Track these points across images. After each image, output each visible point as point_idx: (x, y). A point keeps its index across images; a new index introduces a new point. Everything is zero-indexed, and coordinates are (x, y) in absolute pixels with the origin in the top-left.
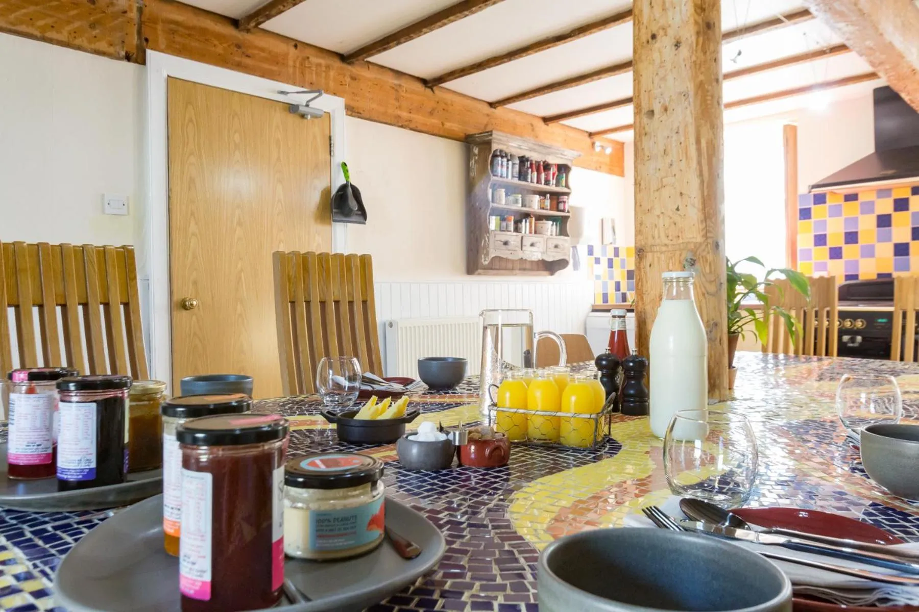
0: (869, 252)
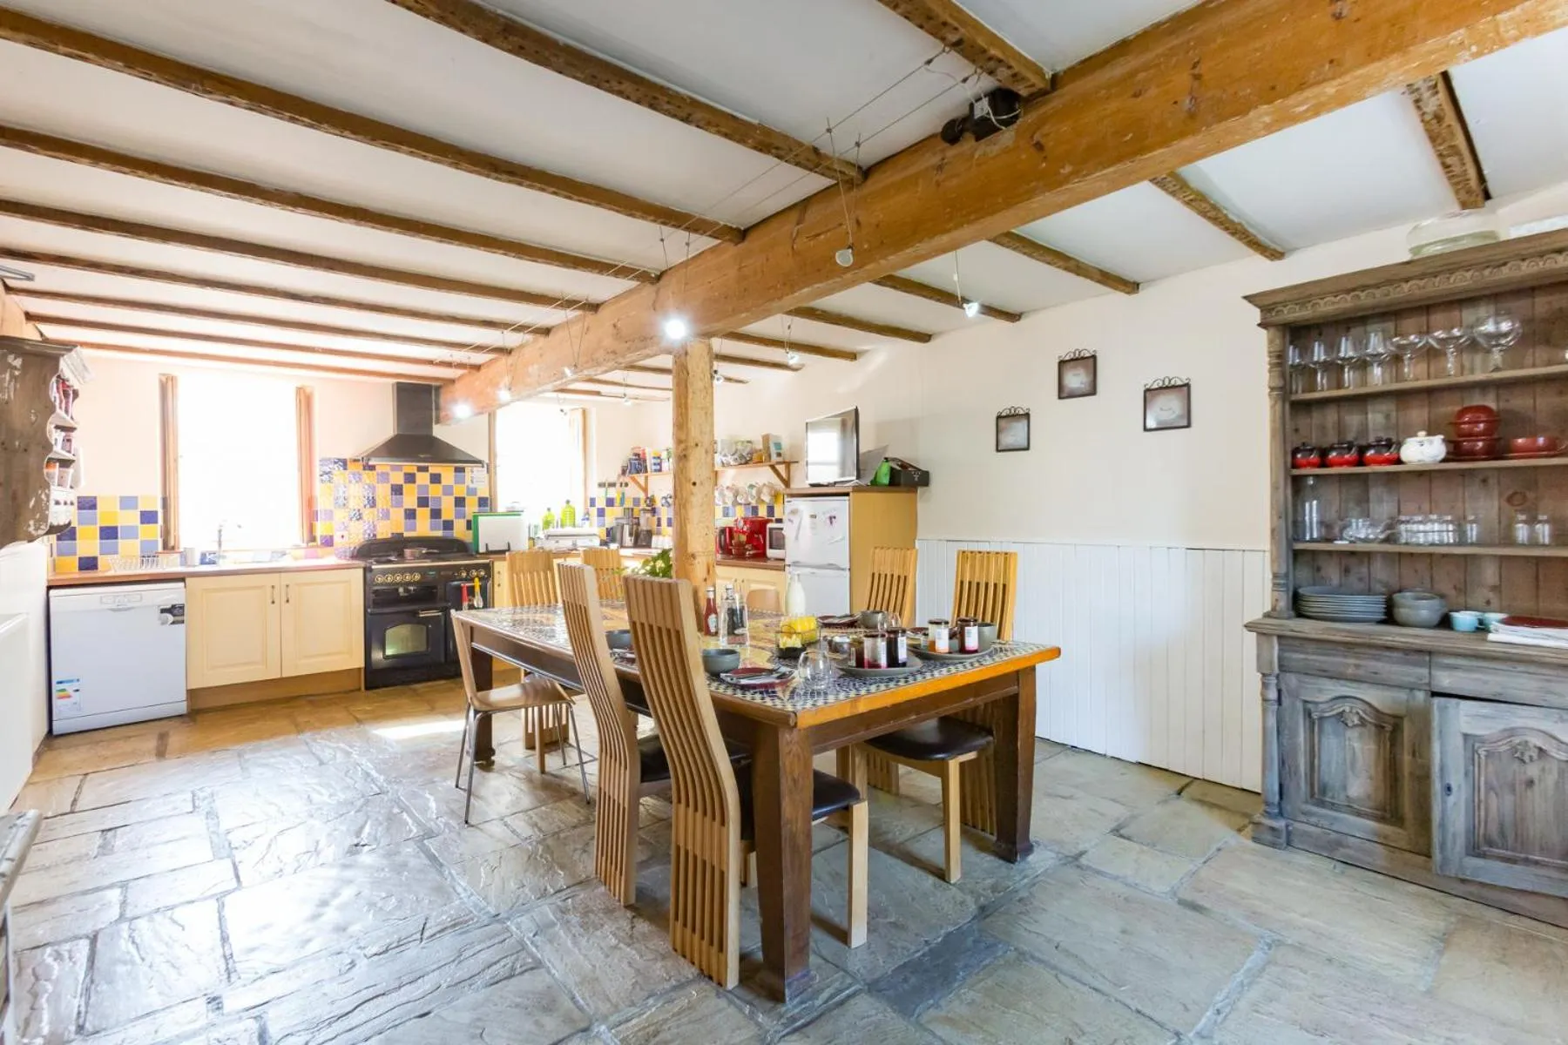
0: (386, 515)
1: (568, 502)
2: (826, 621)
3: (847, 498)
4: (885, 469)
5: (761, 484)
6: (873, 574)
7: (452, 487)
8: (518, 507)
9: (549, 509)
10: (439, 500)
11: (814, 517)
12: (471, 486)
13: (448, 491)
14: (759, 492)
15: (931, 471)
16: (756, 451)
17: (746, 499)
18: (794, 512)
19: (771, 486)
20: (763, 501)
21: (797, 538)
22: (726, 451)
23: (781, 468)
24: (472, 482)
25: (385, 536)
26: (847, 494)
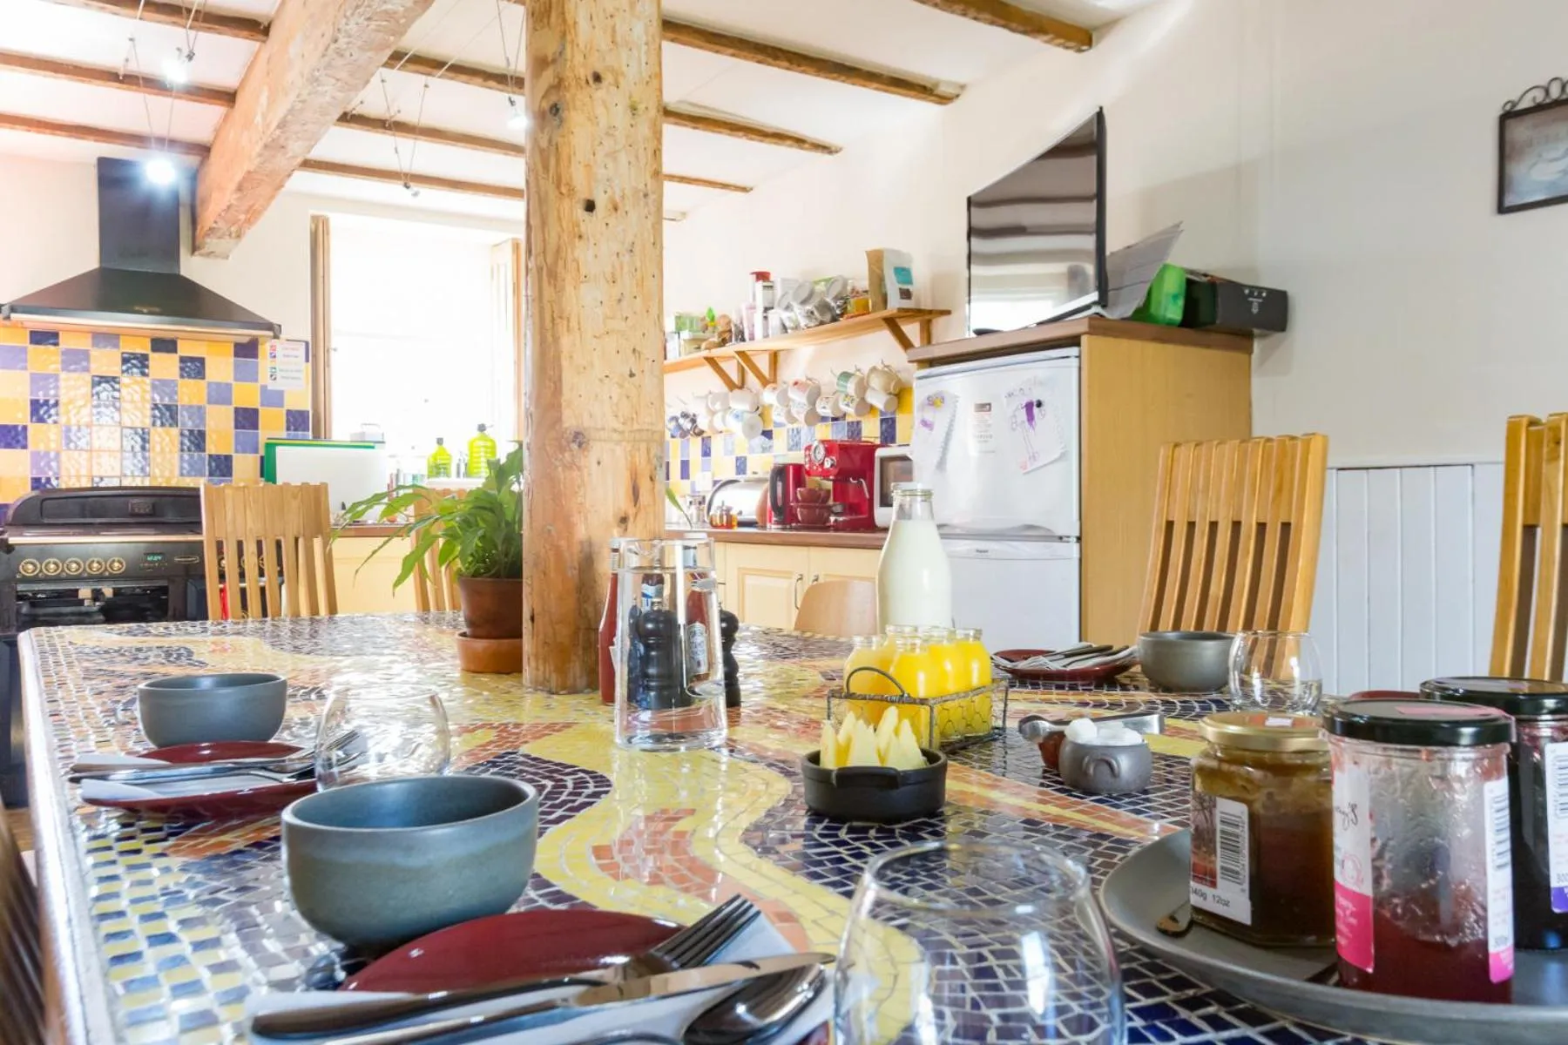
1: (482, 428)
2: (1022, 665)
3: (1074, 351)
4: (1173, 285)
5: (866, 370)
6: (1170, 525)
7: (229, 386)
8: (372, 433)
9: (440, 441)
10: (199, 412)
11: (984, 407)
12: (272, 386)
13: (220, 395)
14: (863, 387)
15: (1291, 293)
16: (855, 292)
17: (836, 406)
18: (934, 402)
19: (888, 373)
20: (872, 408)
21: (941, 465)
22: (789, 299)
23: (912, 330)
24: (273, 377)
25: (74, 484)
26: (1074, 341)
